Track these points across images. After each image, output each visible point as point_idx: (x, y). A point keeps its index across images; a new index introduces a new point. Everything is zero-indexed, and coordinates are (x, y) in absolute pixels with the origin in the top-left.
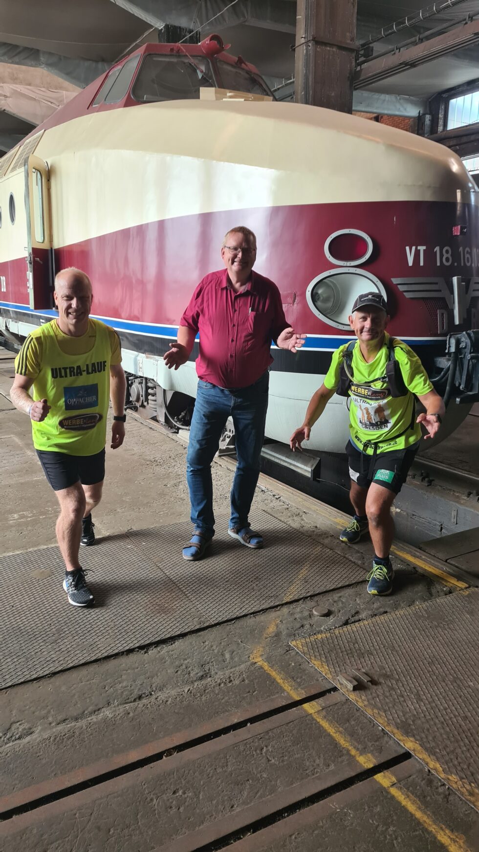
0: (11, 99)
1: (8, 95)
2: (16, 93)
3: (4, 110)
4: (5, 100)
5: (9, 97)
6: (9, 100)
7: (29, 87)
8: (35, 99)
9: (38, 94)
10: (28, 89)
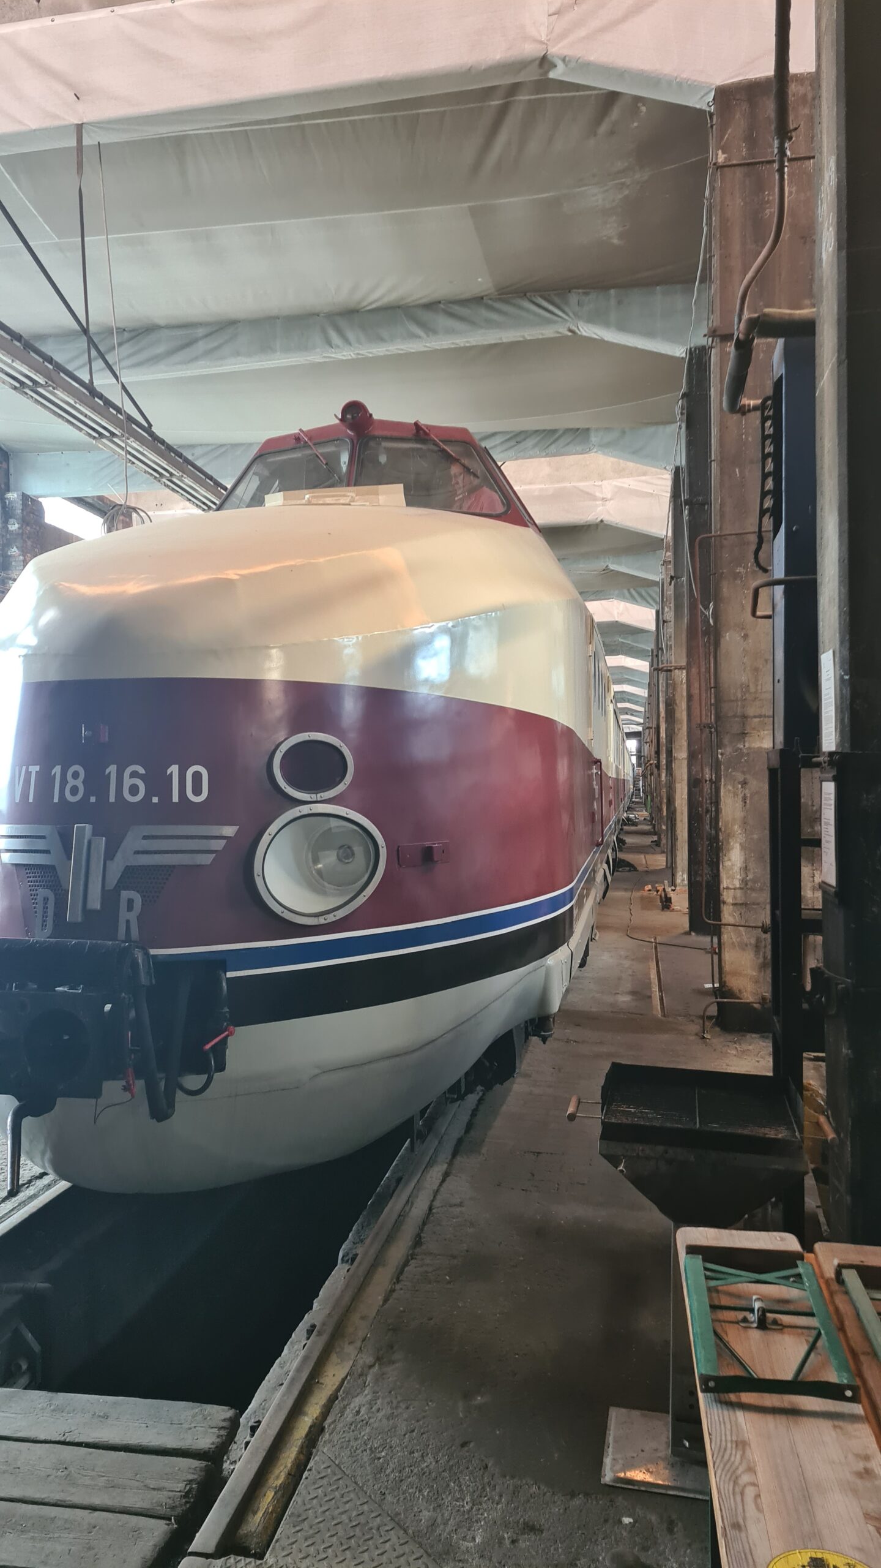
0: (612, 502)
1: (609, 496)
2: (620, 491)
3: (602, 521)
4: (603, 505)
5: (611, 499)
6: (610, 505)
7: (644, 478)
8: (652, 494)
9: (656, 485)
10: (640, 481)
